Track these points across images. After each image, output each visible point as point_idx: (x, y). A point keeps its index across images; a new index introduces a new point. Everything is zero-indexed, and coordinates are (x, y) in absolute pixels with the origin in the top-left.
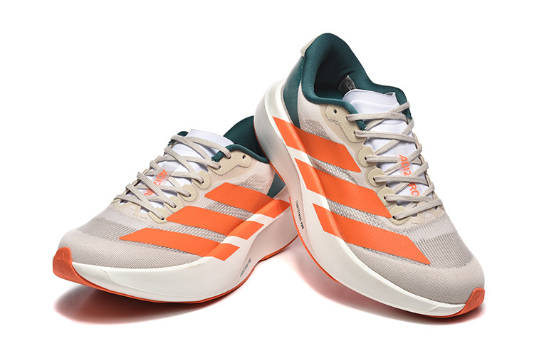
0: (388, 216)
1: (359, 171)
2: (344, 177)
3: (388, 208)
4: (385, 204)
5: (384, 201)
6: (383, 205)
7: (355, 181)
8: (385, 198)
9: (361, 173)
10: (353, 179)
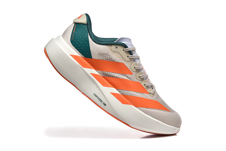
0: (148, 93)
1: (132, 74)
2: (125, 78)
3: (147, 89)
4: (145, 88)
5: (144, 86)
6: (144, 88)
7: (130, 79)
8: (145, 85)
9: (133, 75)
10: (129, 78)
